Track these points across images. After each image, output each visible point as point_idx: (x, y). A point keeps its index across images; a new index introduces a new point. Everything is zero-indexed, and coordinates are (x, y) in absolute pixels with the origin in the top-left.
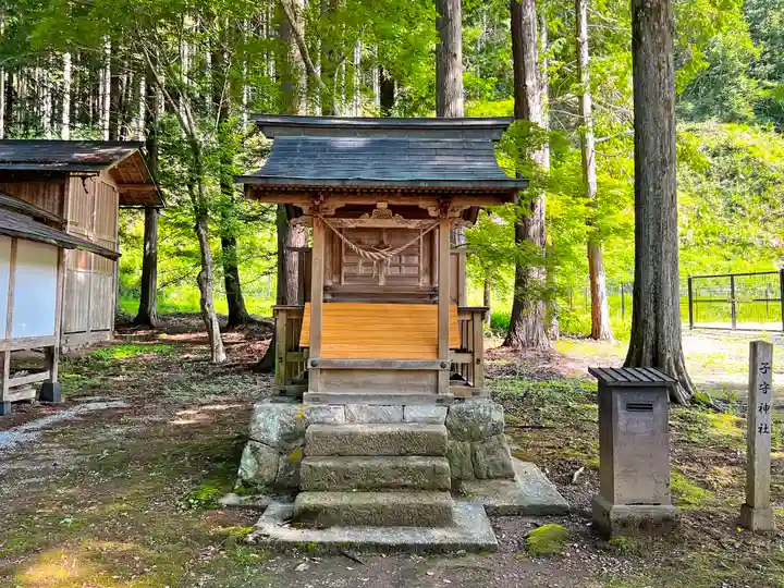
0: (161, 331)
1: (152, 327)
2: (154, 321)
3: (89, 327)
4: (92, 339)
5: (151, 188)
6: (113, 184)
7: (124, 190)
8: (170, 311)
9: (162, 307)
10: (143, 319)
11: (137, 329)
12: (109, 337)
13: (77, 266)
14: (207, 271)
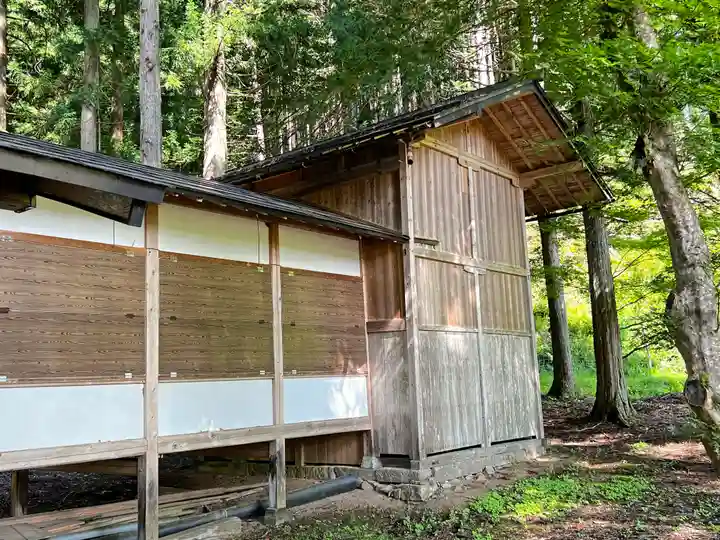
0: (637, 434)
1: (622, 426)
2: (623, 413)
3: (485, 435)
4: (494, 460)
5: (575, 167)
6: (507, 172)
7: (530, 182)
8: (663, 390)
9: (649, 382)
10: (604, 412)
11: (592, 433)
12: (534, 453)
13: (444, 322)
14: (694, 286)
